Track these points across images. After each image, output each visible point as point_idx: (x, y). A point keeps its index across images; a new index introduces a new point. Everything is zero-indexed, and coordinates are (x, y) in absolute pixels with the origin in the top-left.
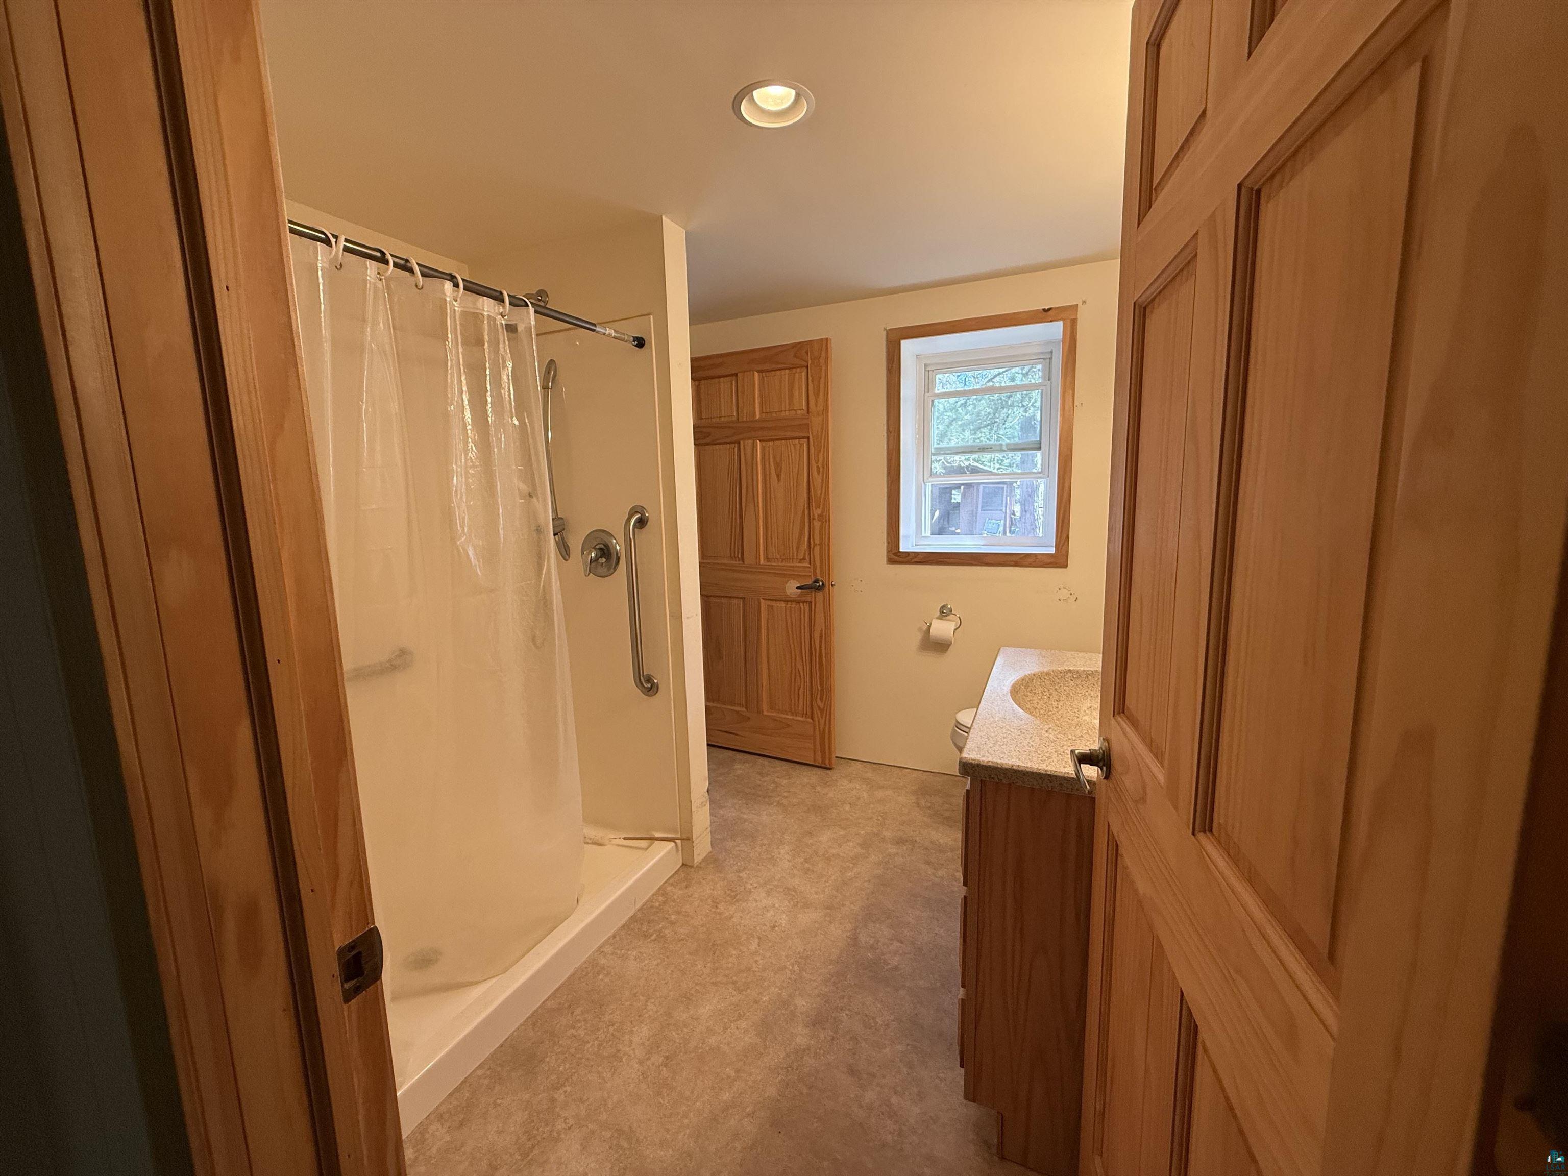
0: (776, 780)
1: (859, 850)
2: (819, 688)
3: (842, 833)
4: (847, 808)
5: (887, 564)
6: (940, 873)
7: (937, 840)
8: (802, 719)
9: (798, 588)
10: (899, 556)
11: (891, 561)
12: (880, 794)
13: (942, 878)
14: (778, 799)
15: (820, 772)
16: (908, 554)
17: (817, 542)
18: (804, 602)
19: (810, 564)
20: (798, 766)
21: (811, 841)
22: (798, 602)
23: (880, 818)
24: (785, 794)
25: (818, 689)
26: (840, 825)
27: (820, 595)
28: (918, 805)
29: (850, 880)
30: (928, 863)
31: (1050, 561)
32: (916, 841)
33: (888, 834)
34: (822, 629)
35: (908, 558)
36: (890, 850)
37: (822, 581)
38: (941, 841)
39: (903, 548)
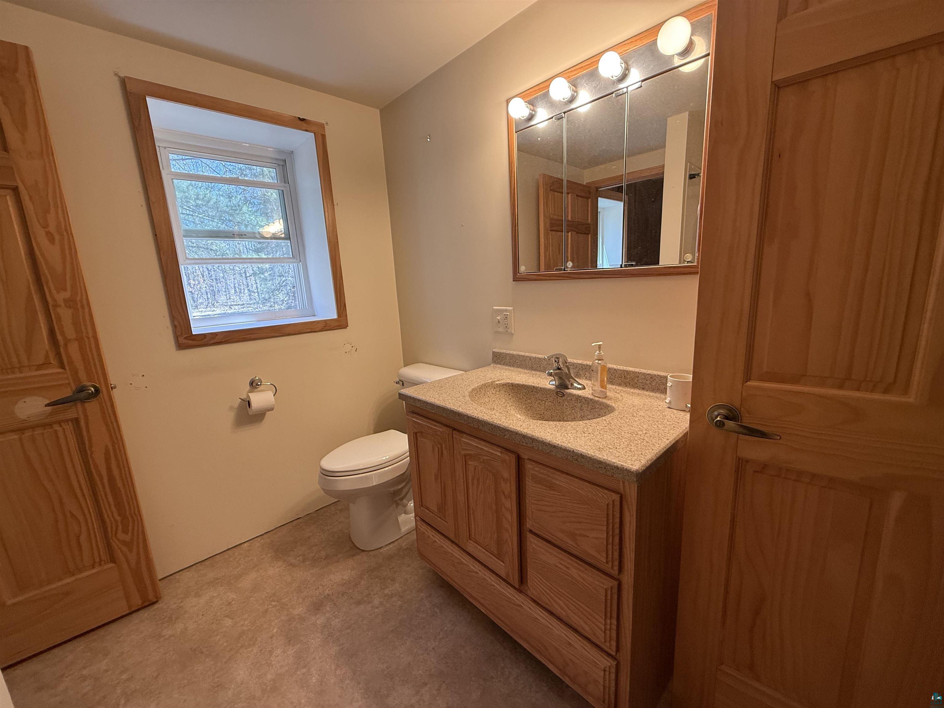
0: (85, 672)
1: (291, 651)
2: (118, 518)
3: (255, 650)
4: (228, 622)
5: (177, 350)
6: (376, 601)
7: (342, 579)
8: (94, 571)
9: (46, 406)
10: (194, 340)
11: (180, 346)
12: (246, 582)
13: (381, 604)
14: (119, 691)
15: (145, 614)
16: (204, 336)
17: (70, 333)
18: (59, 423)
19: (62, 366)
20: (102, 632)
21: (230, 693)
22: (50, 425)
23: (273, 603)
24: (124, 677)
25: (116, 521)
26: (242, 647)
27: (92, 407)
28: (292, 565)
29: (321, 685)
30: (358, 603)
31: (336, 325)
32: (328, 595)
33: (299, 610)
34: (107, 446)
35: (205, 340)
36: (318, 622)
37: (94, 387)
38: (346, 577)
39: (194, 332)
